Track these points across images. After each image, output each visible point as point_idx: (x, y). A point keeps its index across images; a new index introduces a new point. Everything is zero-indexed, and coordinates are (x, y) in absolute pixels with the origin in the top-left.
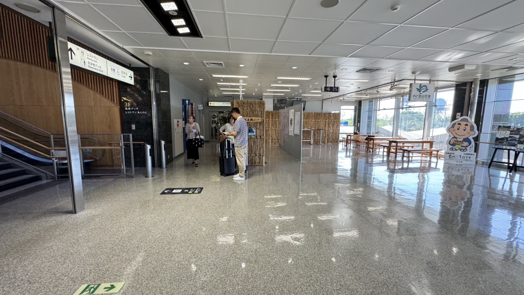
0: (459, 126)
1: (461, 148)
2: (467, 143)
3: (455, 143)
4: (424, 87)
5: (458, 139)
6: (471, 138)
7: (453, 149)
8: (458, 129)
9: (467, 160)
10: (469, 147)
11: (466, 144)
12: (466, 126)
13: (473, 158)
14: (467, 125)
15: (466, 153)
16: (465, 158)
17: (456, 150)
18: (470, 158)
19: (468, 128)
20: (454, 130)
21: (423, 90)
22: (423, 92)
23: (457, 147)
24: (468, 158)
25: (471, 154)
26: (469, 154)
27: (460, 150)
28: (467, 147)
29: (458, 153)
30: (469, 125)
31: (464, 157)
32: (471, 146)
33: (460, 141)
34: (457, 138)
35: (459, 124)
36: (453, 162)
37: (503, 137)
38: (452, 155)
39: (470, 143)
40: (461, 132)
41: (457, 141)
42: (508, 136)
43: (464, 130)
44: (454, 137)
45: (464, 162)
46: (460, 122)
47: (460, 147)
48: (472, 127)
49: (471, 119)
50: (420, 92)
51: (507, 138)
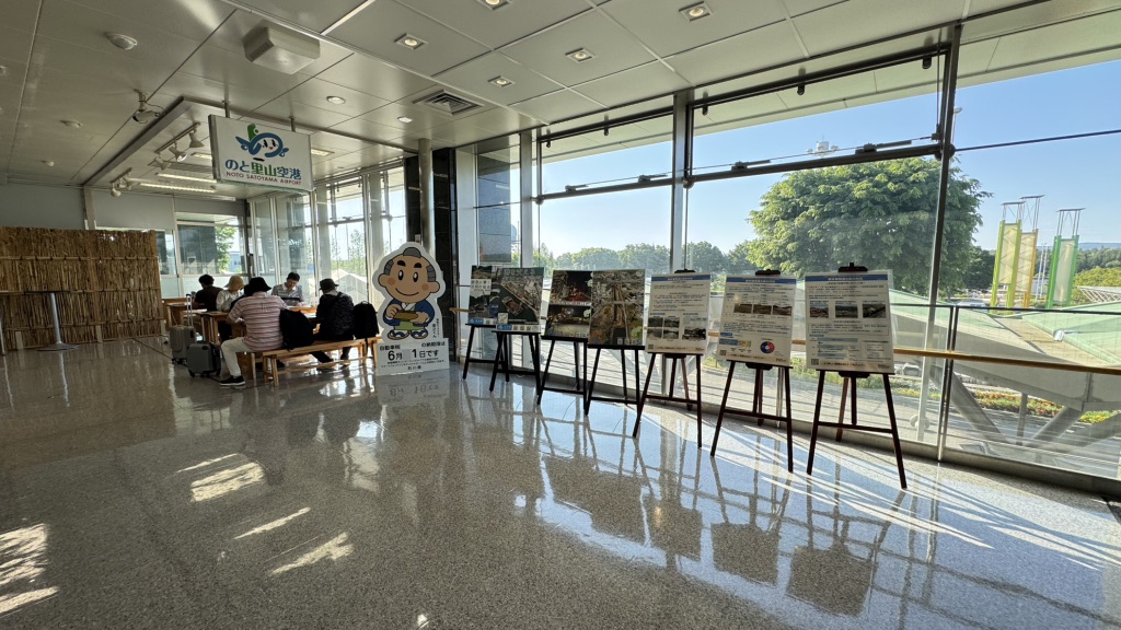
0: (402, 267)
1: (414, 329)
2: (426, 315)
3: (398, 316)
4: (269, 140)
5: (404, 306)
6: (433, 300)
7: (395, 335)
8: (401, 278)
9: (430, 361)
10: (430, 325)
11: (422, 317)
12: (417, 270)
13: (444, 351)
14: (418, 265)
15: (426, 341)
16: (427, 357)
17: (403, 336)
18: (436, 353)
19: (423, 272)
20: (391, 282)
21: (267, 150)
22: (268, 155)
23: (404, 327)
24: (433, 354)
25: (439, 344)
26: (433, 344)
27: (413, 336)
28: (426, 324)
29: (409, 344)
30: (424, 265)
31: (422, 354)
32: (434, 321)
33: (409, 312)
34: (400, 303)
35: (401, 263)
36: (400, 370)
37: (481, 294)
38: (396, 351)
39: (432, 314)
40: (407, 285)
41: (403, 311)
42: (488, 293)
43: (415, 280)
44: (394, 301)
45: (427, 367)
46: (402, 258)
47: (409, 326)
48: (431, 270)
49: (427, 251)
50: (253, 152)
51: (487, 297)
